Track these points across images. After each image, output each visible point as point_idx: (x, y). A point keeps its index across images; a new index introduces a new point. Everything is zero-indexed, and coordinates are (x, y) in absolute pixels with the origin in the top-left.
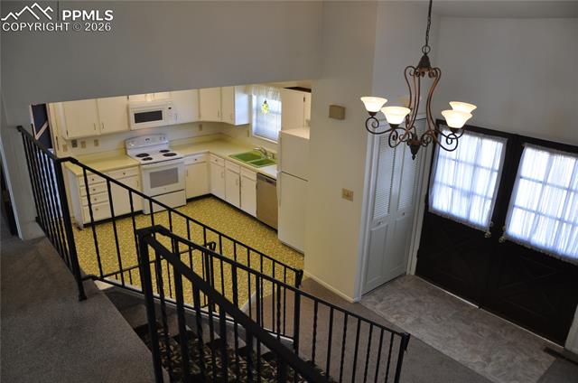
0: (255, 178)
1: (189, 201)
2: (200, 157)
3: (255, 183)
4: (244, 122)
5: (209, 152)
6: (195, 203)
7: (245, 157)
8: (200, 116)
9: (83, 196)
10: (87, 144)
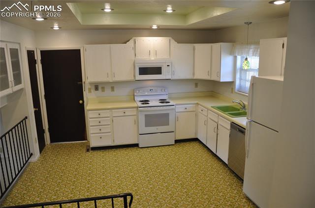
0: (229, 127)
1: (177, 141)
2: (190, 107)
3: (228, 132)
4: (229, 80)
5: (197, 104)
6: (182, 144)
7: (224, 109)
8: (194, 74)
9: (91, 126)
10: (105, 89)
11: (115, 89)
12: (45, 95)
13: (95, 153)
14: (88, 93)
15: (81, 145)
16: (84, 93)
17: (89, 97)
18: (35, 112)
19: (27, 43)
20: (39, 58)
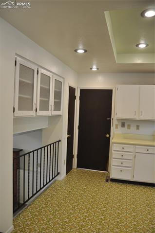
9: (114, 158)
10: (131, 127)
11: (140, 128)
12: (79, 126)
13: (114, 184)
14: (114, 129)
15: (103, 175)
16: (112, 128)
17: (115, 133)
18: (68, 138)
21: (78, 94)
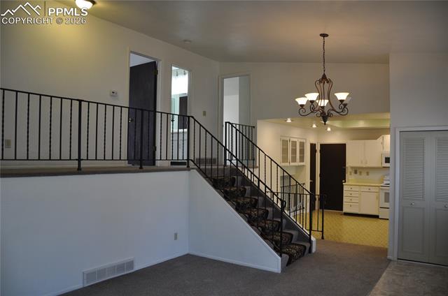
9: (345, 196)
10: (362, 174)
11: (369, 174)
12: (320, 175)
16: (346, 175)
19: (312, 139)
20: (319, 149)
21: (318, 148)
